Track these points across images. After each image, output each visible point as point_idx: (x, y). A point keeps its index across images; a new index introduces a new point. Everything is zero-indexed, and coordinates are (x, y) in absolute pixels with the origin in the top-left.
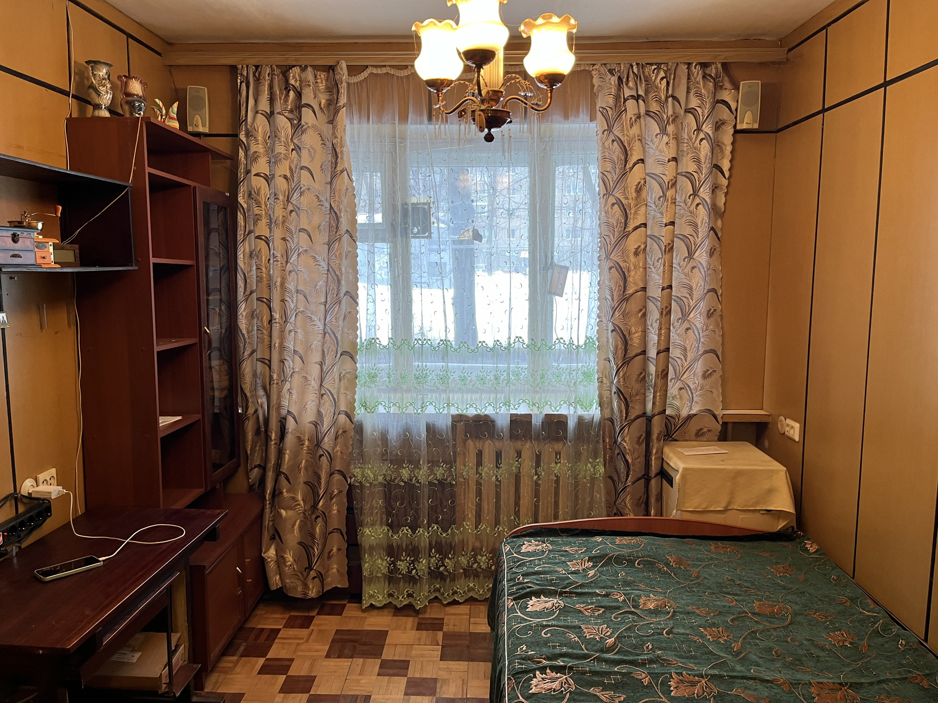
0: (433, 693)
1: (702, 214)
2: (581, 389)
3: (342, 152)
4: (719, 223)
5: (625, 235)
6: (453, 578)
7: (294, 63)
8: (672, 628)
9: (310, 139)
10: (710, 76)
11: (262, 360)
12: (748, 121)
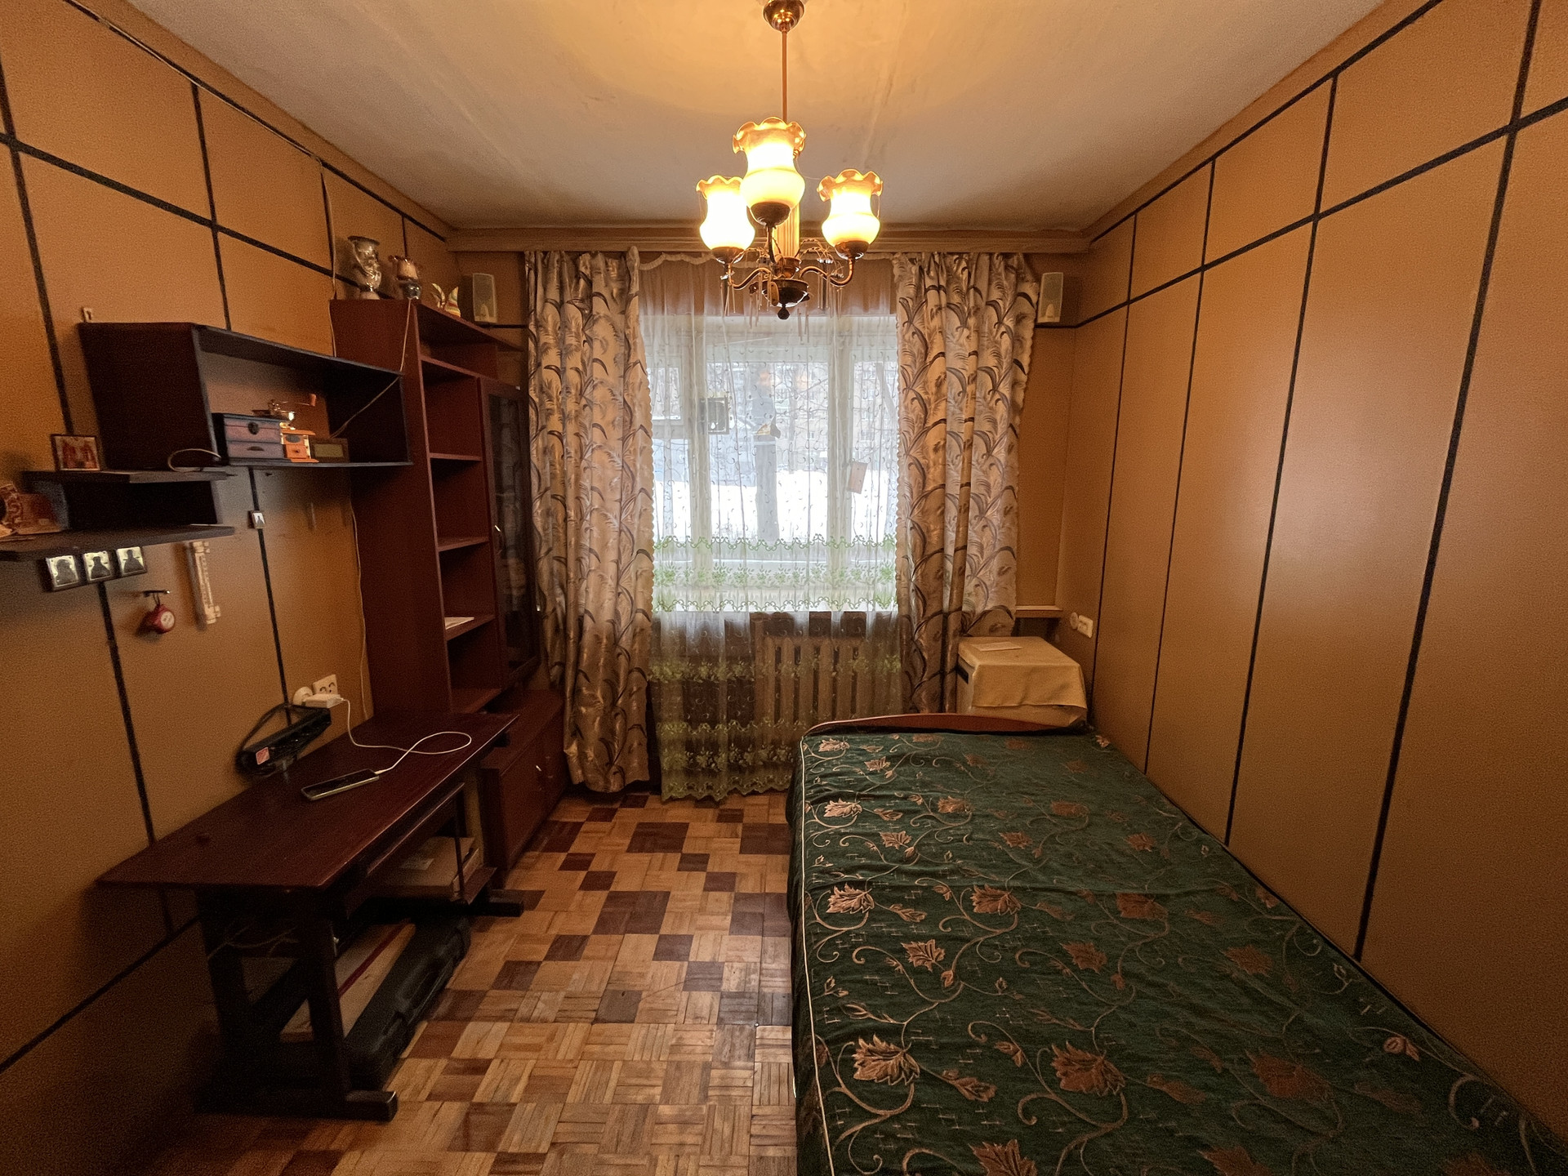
0: (731, 888)
1: (1002, 410)
2: (880, 586)
3: (635, 343)
4: (1017, 420)
5: (925, 431)
6: (753, 769)
7: (584, 249)
8: (972, 833)
9: (602, 330)
10: (1012, 267)
11: (558, 559)
12: (1049, 315)
